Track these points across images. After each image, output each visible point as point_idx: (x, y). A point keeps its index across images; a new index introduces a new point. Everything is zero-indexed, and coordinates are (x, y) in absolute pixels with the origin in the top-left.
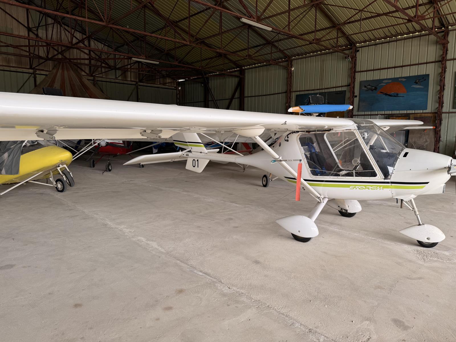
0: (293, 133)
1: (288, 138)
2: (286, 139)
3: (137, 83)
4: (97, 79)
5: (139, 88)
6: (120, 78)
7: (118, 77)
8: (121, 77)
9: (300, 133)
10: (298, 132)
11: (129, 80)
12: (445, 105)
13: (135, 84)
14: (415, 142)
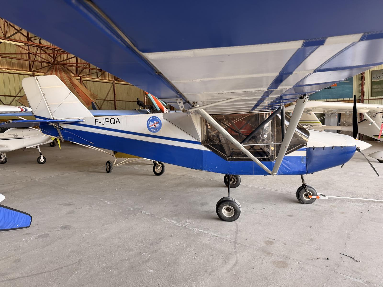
0: (378, 113)
1: (375, 116)
2: (374, 116)
3: (114, 82)
4: (83, 78)
5: (115, 85)
6: (100, 78)
7: (99, 77)
8: (101, 76)
9: (382, 113)
10: (381, 113)
11: (107, 79)
12: (365, 94)
13: (112, 82)
14: (346, 122)
